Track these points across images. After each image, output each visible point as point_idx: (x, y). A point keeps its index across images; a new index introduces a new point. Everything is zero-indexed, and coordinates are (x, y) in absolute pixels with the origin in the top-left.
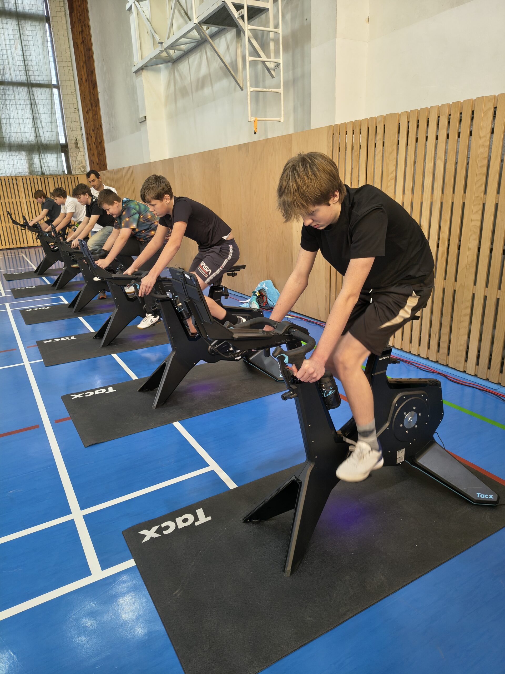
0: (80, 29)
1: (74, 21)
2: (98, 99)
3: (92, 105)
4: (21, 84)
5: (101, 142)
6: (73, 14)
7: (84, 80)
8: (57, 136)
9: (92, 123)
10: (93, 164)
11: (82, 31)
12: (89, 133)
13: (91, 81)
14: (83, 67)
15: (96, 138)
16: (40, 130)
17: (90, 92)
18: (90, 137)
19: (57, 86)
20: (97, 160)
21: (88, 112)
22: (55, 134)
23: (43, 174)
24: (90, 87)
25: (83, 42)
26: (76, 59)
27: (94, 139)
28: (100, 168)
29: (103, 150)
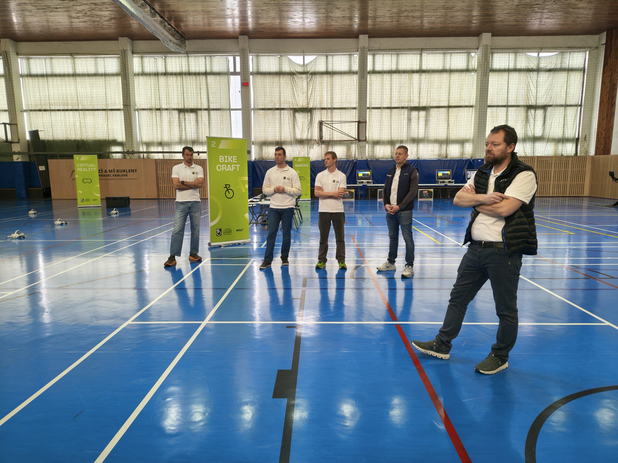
0: (610, 74)
1: (606, 70)
2: (614, 113)
3: (607, 116)
4: (561, 106)
5: (610, 137)
6: (606, 67)
7: (605, 102)
8: (575, 134)
9: (604, 126)
10: (598, 150)
11: (611, 75)
12: (600, 131)
13: (611, 103)
14: (606, 95)
15: (606, 135)
16: (566, 131)
17: (608, 108)
18: (600, 134)
19: (581, 106)
20: (603, 147)
21: (603, 120)
22: (574, 133)
23: (562, 155)
24: (609, 106)
25: (611, 81)
26: (601, 90)
27: (603, 135)
28: (604, 152)
29: (610, 142)
